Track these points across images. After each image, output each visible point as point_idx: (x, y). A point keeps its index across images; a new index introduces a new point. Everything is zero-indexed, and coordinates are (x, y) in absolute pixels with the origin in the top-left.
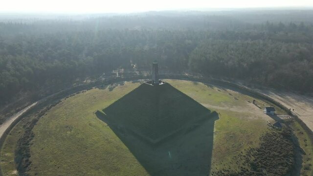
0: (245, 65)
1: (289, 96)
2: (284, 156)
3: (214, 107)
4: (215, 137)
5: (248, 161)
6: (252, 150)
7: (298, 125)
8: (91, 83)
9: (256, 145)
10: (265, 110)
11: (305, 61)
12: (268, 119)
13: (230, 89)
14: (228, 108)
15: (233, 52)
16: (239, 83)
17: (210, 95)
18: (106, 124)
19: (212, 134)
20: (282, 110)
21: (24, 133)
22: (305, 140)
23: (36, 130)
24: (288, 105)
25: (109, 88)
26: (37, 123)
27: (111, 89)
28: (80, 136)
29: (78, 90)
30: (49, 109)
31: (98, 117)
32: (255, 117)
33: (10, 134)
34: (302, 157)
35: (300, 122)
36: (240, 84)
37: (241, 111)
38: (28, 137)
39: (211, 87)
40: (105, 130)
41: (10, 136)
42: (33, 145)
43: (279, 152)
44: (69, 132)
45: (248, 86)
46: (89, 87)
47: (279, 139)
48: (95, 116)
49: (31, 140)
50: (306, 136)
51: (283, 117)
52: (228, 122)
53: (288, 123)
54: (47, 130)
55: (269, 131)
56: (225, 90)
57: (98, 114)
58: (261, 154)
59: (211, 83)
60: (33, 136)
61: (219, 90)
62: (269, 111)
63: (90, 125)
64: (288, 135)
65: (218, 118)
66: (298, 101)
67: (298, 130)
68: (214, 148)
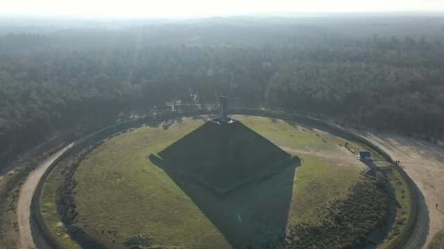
0: (338, 98)
1: (392, 137)
2: (375, 209)
3: (298, 151)
4: (294, 186)
5: (331, 214)
6: (338, 202)
7: (397, 174)
8: (140, 119)
9: (344, 197)
10: (359, 156)
11: (417, 93)
12: (362, 166)
13: (318, 129)
14: (313, 152)
15: (324, 79)
16: (330, 120)
17: (292, 136)
18: (162, 171)
19: (291, 183)
20: (380, 156)
21: (64, 180)
22: (403, 192)
23: (77, 176)
24: (389, 149)
25: (163, 126)
26: (78, 168)
27: (166, 128)
28: (132, 184)
29: (124, 128)
30: (89, 151)
31: (152, 162)
32: (346, 163)
33: (48, 181)
34: (396, 211)
35: (400, 170)
36: (331, 122)
37: (328, 156)
38: (70, 185)
39: (294, 125)
40: (161, 177)
41: (49, 184)
42: (78, 194)
43: (370, 205)
44: (118, 180)
45: (342, 125)
46: (138, 124)
47: (371, 190)
48: (148, 161)
49: (73, 188)
50: (405, 186)
51: (381, 164)
52: (312, 169)
53: (385, 171)
54: (90, 176)
55: (361, 181)
56: (312, 130)
57: (152, 158)
58: (348, 207)
59: (293, 120)
60: (76, 184)
61: (304, 130)
62: (364, 157)
63: (143, 171)
64: (383, 186)
65: (300, 165)
66: (402, 144)
67: (397, 179)
68: (293, 199)
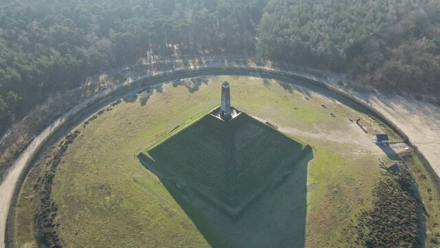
2: (406, 223)
3: (306, 134)
5: (361, 235)
6: (365, 214)
7: (418, 163)
9: (370, 206)
10: (375, 138)
12: (379, 153)
14: (323, 135)
17: (296, 109)
20: (396, 134)
22: (429, 190)
31: (143, 164)
32: (362, 150)
35: (422, 158)
37: (342, 140)
43: (399, 216)
47: (396, 192)
48: (137, 162)
50: (429, 182)
51: (398, 147)
52: (327, 163)
53: (407, 157)
55: (383, 178)
57: (142, 157)
58: (377, 223)
62: (381, 140)
63: (135, 181)
64: (406, 185)
65: (313, 156)
67: (419, 171)
